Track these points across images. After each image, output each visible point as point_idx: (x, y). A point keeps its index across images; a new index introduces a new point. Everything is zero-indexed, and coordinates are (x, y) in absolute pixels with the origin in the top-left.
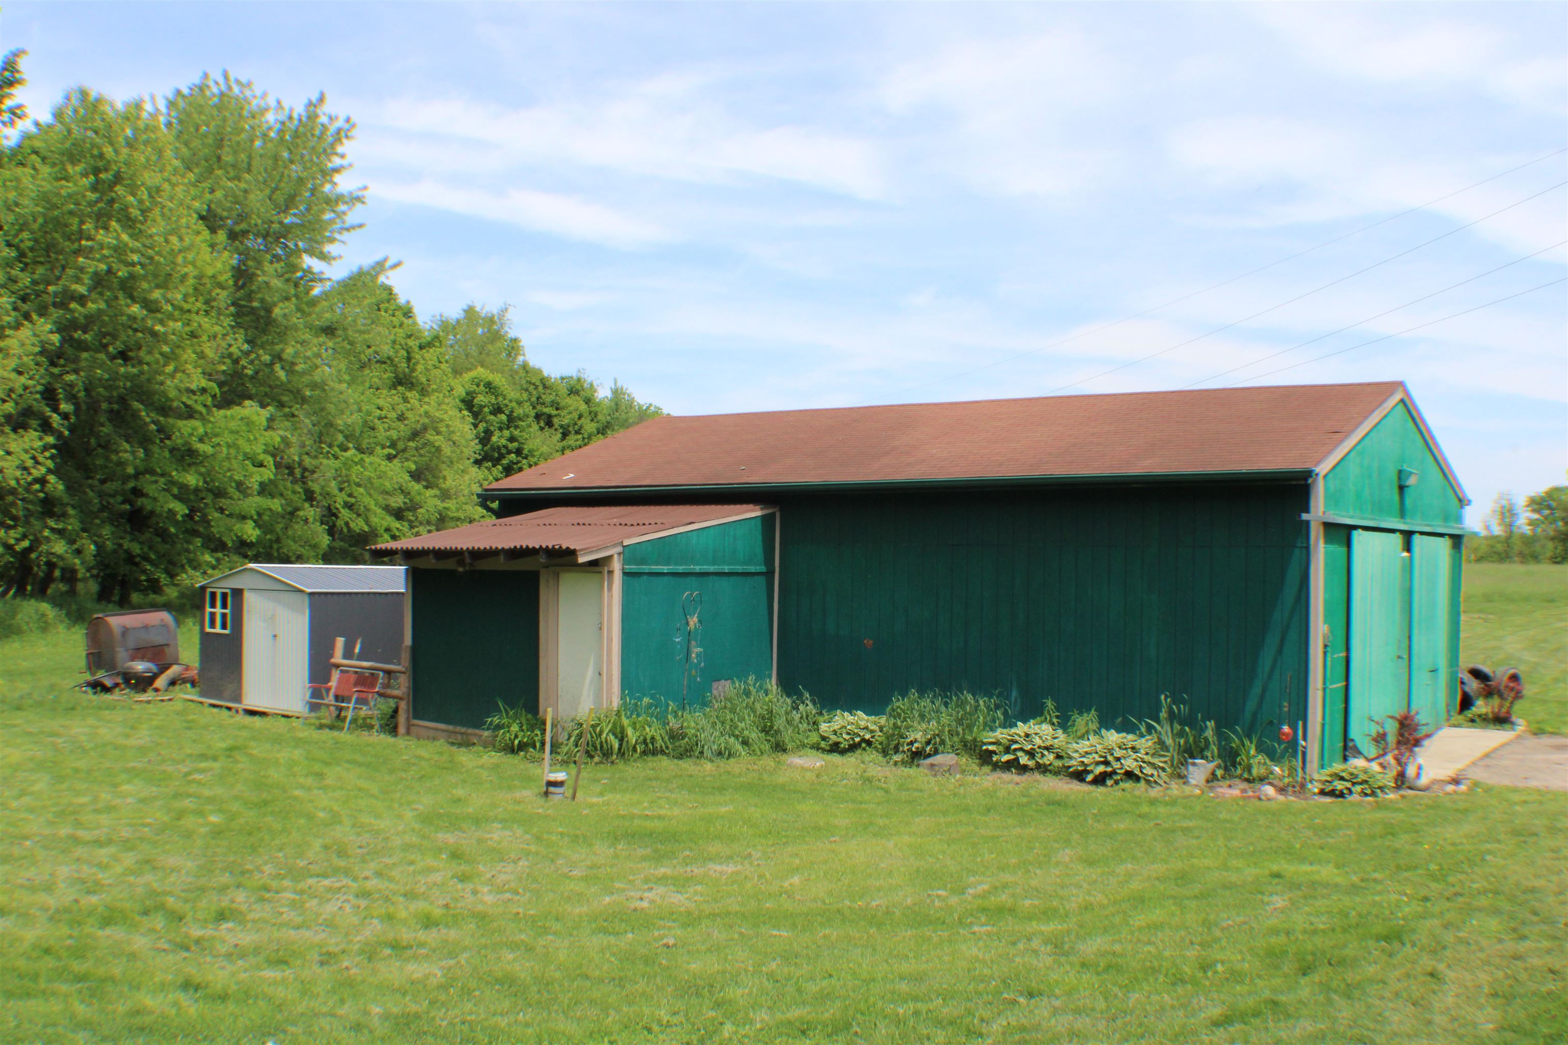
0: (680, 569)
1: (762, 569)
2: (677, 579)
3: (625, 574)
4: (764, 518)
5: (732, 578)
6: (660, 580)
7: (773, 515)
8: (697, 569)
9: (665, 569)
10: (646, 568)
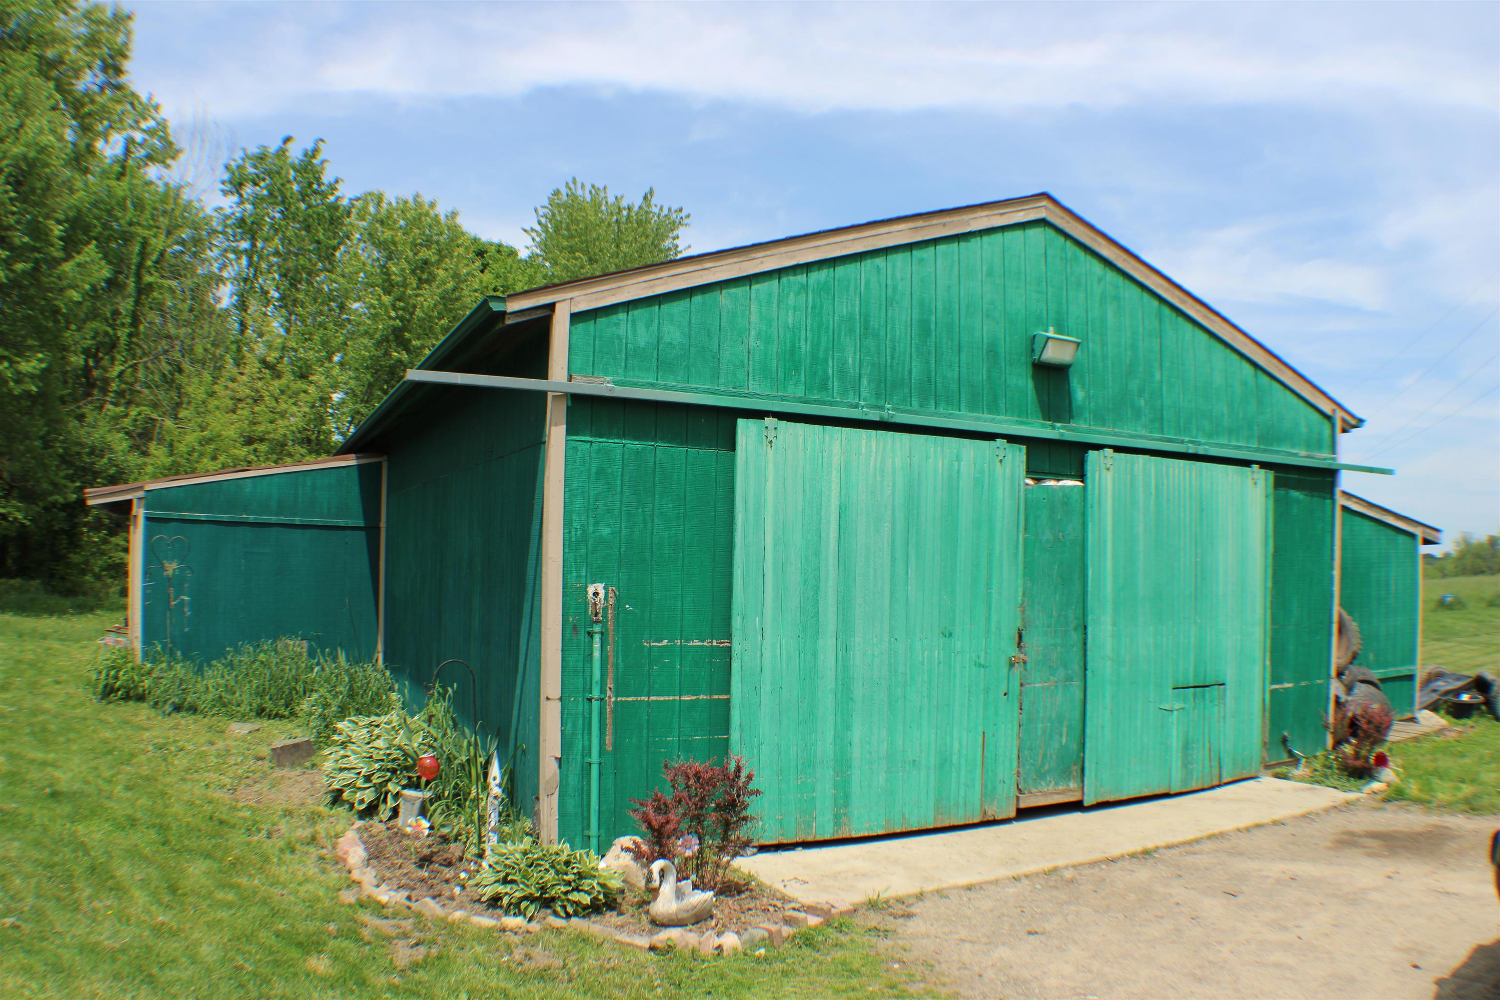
0: (225, 517)
1: (361, 523)
2: (222, 528)
3: (148, 519)
4: (360, 467)
5: (308, 532)
6: (197, 527)
7: (379, 465)
8: (252, 518)
9: (203, 516)
10: (175, 514)
